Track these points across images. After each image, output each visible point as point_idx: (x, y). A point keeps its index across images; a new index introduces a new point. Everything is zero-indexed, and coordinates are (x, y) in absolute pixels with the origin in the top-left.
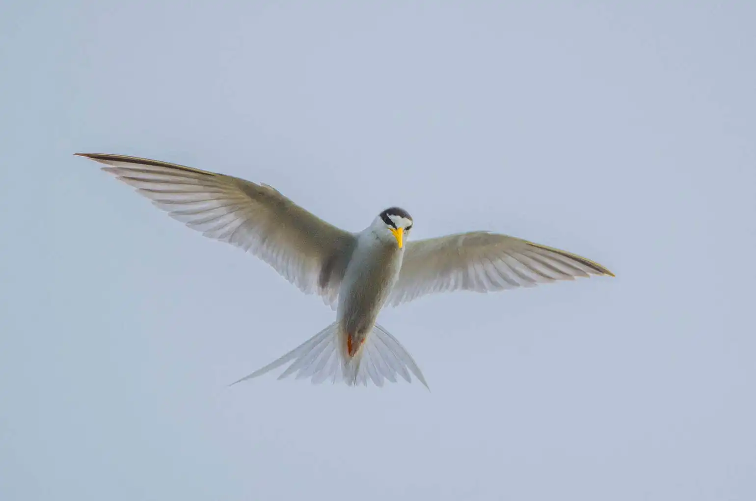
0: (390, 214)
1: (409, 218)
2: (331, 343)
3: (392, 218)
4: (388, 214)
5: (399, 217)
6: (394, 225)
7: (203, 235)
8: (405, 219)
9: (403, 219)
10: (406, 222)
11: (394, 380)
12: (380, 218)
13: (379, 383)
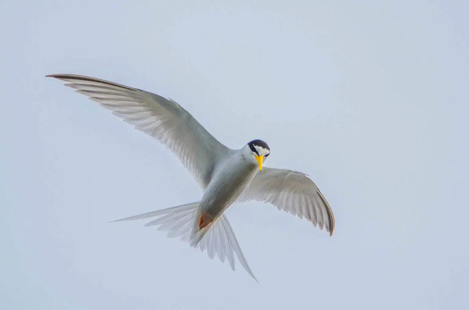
0: (255, 145)
1: (268, 149)
2: (191, 214)
3: (256, 147)
4: (254, 145)
5: (261, 148)
6: (257, 153)
7: (135, 128)
8: (265, 149)
9: (264, 149)
10: (266, 151)
11: (222, 260)
12: (248, 146)
13: (211, 256)
